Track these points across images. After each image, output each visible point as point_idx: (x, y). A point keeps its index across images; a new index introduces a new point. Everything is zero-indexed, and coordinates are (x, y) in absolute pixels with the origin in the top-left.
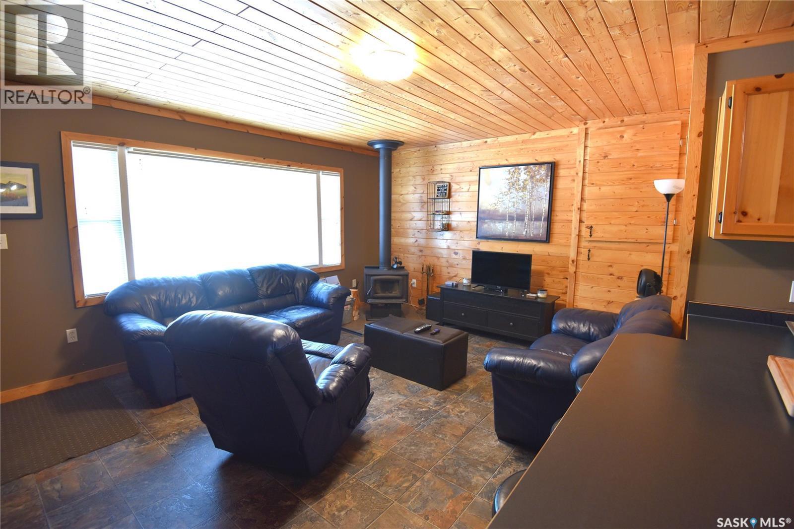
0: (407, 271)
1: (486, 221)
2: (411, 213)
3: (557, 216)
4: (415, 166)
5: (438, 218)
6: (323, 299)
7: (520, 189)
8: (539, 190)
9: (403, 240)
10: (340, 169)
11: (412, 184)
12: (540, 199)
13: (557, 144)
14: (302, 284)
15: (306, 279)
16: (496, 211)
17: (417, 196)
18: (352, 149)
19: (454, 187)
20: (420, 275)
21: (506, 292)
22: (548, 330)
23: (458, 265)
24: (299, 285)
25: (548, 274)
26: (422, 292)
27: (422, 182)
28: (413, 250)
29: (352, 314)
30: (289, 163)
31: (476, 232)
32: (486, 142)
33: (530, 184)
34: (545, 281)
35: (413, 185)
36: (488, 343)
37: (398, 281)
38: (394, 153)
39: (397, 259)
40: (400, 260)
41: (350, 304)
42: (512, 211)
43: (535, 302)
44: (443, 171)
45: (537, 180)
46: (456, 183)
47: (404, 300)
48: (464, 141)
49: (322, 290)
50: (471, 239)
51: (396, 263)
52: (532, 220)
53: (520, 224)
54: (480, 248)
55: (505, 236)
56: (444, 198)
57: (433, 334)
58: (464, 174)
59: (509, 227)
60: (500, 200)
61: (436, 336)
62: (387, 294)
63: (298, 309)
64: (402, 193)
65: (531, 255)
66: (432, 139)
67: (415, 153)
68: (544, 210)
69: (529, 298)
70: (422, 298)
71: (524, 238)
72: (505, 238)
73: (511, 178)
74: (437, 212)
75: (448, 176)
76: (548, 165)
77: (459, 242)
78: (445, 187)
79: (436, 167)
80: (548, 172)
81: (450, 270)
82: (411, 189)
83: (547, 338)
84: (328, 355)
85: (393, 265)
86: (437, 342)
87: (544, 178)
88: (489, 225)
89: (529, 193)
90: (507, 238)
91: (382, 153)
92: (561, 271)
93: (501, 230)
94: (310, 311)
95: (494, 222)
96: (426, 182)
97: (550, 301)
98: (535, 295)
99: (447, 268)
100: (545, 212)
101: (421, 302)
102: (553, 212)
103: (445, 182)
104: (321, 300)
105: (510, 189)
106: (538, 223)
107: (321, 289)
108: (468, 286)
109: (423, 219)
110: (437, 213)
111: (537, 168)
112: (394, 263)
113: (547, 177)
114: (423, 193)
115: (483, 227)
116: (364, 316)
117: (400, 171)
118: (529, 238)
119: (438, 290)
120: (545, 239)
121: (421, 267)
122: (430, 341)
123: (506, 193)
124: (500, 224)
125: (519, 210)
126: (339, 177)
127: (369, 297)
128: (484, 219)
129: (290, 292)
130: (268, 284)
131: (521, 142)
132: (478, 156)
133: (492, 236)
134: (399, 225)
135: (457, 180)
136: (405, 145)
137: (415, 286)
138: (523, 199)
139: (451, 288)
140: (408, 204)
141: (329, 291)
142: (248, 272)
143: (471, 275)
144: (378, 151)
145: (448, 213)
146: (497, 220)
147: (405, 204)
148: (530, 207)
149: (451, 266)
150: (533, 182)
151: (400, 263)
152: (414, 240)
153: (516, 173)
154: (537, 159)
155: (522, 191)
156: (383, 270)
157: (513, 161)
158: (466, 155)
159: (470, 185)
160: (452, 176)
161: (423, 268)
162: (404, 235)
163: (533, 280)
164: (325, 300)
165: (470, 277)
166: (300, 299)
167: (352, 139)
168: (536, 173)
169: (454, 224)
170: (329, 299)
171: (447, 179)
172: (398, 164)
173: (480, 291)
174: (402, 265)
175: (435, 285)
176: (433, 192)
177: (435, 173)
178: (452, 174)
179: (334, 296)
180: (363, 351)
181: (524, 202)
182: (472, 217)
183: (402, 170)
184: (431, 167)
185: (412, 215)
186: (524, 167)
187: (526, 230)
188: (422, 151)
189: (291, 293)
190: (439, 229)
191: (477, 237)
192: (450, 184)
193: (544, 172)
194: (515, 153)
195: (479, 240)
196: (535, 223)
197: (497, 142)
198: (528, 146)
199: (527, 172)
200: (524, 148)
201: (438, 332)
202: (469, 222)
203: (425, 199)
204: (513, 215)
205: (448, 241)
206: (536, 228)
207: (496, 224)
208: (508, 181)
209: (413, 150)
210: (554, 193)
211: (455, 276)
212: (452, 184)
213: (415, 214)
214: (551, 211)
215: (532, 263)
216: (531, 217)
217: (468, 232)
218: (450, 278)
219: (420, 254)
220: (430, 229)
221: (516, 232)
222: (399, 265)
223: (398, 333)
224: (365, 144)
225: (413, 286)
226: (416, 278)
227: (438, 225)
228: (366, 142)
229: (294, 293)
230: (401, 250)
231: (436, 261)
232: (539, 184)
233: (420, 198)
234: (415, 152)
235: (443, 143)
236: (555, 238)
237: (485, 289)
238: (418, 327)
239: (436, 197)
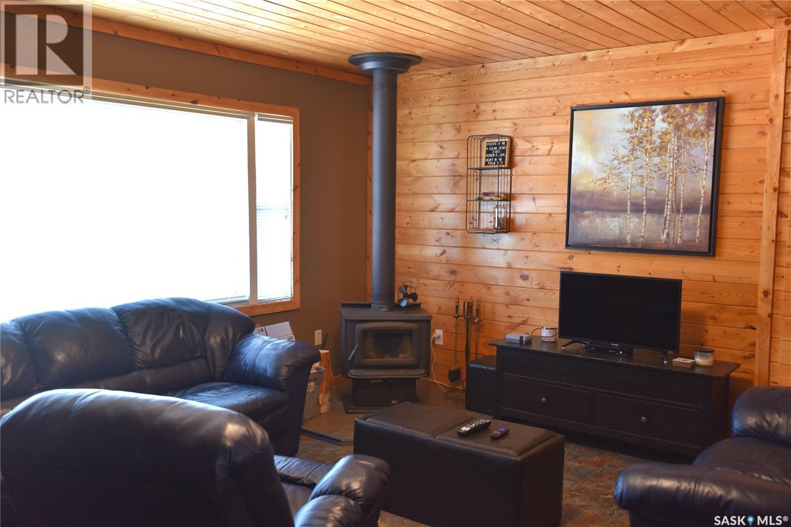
0: (426, 312)
1: (586, 213)
2: (432, 198)
3: (729, 203)
4: (441, 103)
5: (488, 207)
6: (266, 370)
7: (654, 151)
8: (693, 152)
9: (415, 251)
10: (292, 109)
11: (434, 140)
12: (694, 170)
13: (728, 63)
14: (222, 338)
15: (230, 330)
16: (605, 193)
17: (445, 164)
18: (316, 71)
19: (521, 146)
20: (450, 321)
21: (629, 354)
22: (723, 429)
23: (528, 300)
24: (214, 341)
25: (714, 318)
26: (455, 355)
27: (455, 136)
28: (436, 270)
29: (318, 401)
30: (197, 96)
31: (564, 236)
32: (585, 58)
33: (674, 140)
34: (707, 332)
35: (436, 142)
36: (596, 458)
37: (409, 332)
38: (401, 79)
39: (408, 289)
40: (413, 291)
41: (315, 380)
42: (639, 194)
43: (690, 376)
44: (499, 115)
45: (688, 133)
46: (526, 139)
47: (423, 371)
48: (541, 56)
49: (263, 352)
50: (555, 249)
51: (406, 296)
52: (678, 211)
53: (656, 219)
54: (574, 267)
55: (625, 243)
56: (501, 168)
57: (495, 439)
58: (541, 120)
59: (632, 226)
60: (614, 172)
61: (502, 441)
62: (388, 360)
63: (217, 389)
64: (416, 156)
65: (681, 281)
66: (477, 52)
67: (442, 80)
68: (702, 192)
69: (677, 367)
70: (456, 367)
71: (664, 247)
72: (626, 247)
73: (637, 129)
74: (486, 194)
75: (508, 124)
76: (711, 103)
77: (531, 254)
78: (501, 145)
79: (483, 107)
80: (710, 116)
81: (513, 310)
82: (434, 149)
83: (723, 447)
84: (300, 479)
85: (400, 301)
86: (507, 454)
87: (702, 128)
88: (591, 222)
89: (672, 159)
90: (629, 246)
91: (378, 79)
92: (740, 314)
93: (617, 232)
94: (241, 394)
95: (602, 216)
96: (464, 135)
97: (721, 374)
98: (690, 361)
99: (507, 306)
100: (705, 196)
101: (454, 376)
102: (720, 196)
103: (502, 136)
104: (261, 371)
105: (633, 150)
106: (690, 218)
107: (261, 348)
108: (550, 342)
109: (457, 209)
110: (487, 198)
111: (687, 109)
112: (401, 296)
113: (708, 126)
114: (457, 157)
115: (579, 226)
116: (340, 404)
117: (410, 113)
118: (673, 247)
119: (494, 351)
120: (706, 250)
121: (454, 305)
122: (491, 451)
123: (626, 159)
124: (614, 219)
125: (653, 193)
126: (292, 125)
127: (353, 365)
128: (582, 210)
129: (198, 354)
130: (155, 339)
131: (655, 59)
132: (569, 86)
133: (599, 243)
134: (408, 220)
135: (528, 131)
136: (422, 64)
137: (442, 343)
138: (659, 170)
139: (518, 346)
140: (425, 178)
141: (277, 352)
142: (115, 314)
143: (557, 320)
144: (369, 74)
145: (509, 197)
146: (608, 211)
147: (418, 178)
148: (675, 185)
149: (516, 303)
150: (679, 138)
151: (414, 296)
152: (438, 251)
153: (646, 120)
154: (688, 91)
155: (659, 155)
156: (380, 311)
157: (639, 95)
158: (544, 83)
159: (552, 143)
160: (515, 124)
161: (457, 307)
162: (417, 240)
163: (685, 330)
164: (269, 372)
165: (557, 326)
166: (218, 370)
167: (321, 51)
168: (686, 119)
169: (519, 220)
170: (277, 369)
171: (505, 129)
172: (405, 101)
173: (577, 352)
174: (417, 302)
175: (482, 340)
176: (479, 157)
177: (481, 118)
178: (516, 121)
179: (289, 363)
180: (376, 469)
181: (663, 177)
182: (557, 205)
183: (415, 111)
184: (474, 107)
185: (435, 201)
186: (661, 106)
187: (666, 231)
188: (456, 75)
189: (200, 357)
190: (490, 230)
191: (567, 246)
192: (511, 139)
193: (702, 117)
194: (642, 80)
195: (572, 251)
196: (686, 217)
197: (606, 58)
198: (669, 67)
199: (668, 117)
200: (663, 71)
201: (504, 435)
202: (550, 214)
203: (462, 170)
204: (640, 201)
205: (509, 252)
206: (688, 227)
207: (607, 220)
208: (628, 135)
209: (436, 72)
210: (723, 158)
211: (524, 323)
212: (516, 140)
213: (441, 199)
214: (718, 194)
215: (683, 298)
216: (678, 205)
217: (548, 236)
218: (514, 327)
219: (452, 278)
220: (471, 229)
221: (647, 234)
222: (411, 301)
223: (424, 436)
224: (344, 60)
225: (437, 342)
226: (443, 327)
227: (487, 221)
228: (347, 57)
229: (206, 358)
230: (412, 270)
231: (483, 293)
232: (692, 140)
233: (451, 168)
234: (441, 76)
235: (498, 58)
236: (728, 247)
237: (587, 348)
238: (465, 423)
239: (483, 165)
